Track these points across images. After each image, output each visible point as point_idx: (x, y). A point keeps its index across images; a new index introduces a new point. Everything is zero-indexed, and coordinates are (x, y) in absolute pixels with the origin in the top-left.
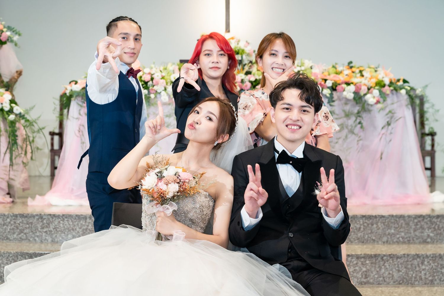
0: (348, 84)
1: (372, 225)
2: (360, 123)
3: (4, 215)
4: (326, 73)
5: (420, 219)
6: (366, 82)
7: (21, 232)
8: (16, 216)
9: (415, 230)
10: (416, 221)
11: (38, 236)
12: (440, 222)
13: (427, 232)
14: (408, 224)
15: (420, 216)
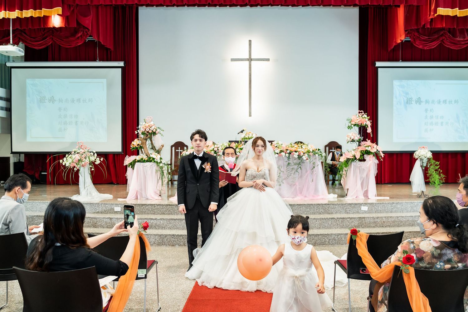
0: (296, 152)
1: (301, 208)
2: (300, 167)
3: (163, 205)
4: (288, 147)
5: (319, 205)
6: (303, 151)
7: (169, 211)
8: (167, 205)
9: (317, 210)
10: (317, 206)
11: (175, 213)
12: (326, 206)
13: (321, 210)
14: (314, 207)
15: (318, 204)
